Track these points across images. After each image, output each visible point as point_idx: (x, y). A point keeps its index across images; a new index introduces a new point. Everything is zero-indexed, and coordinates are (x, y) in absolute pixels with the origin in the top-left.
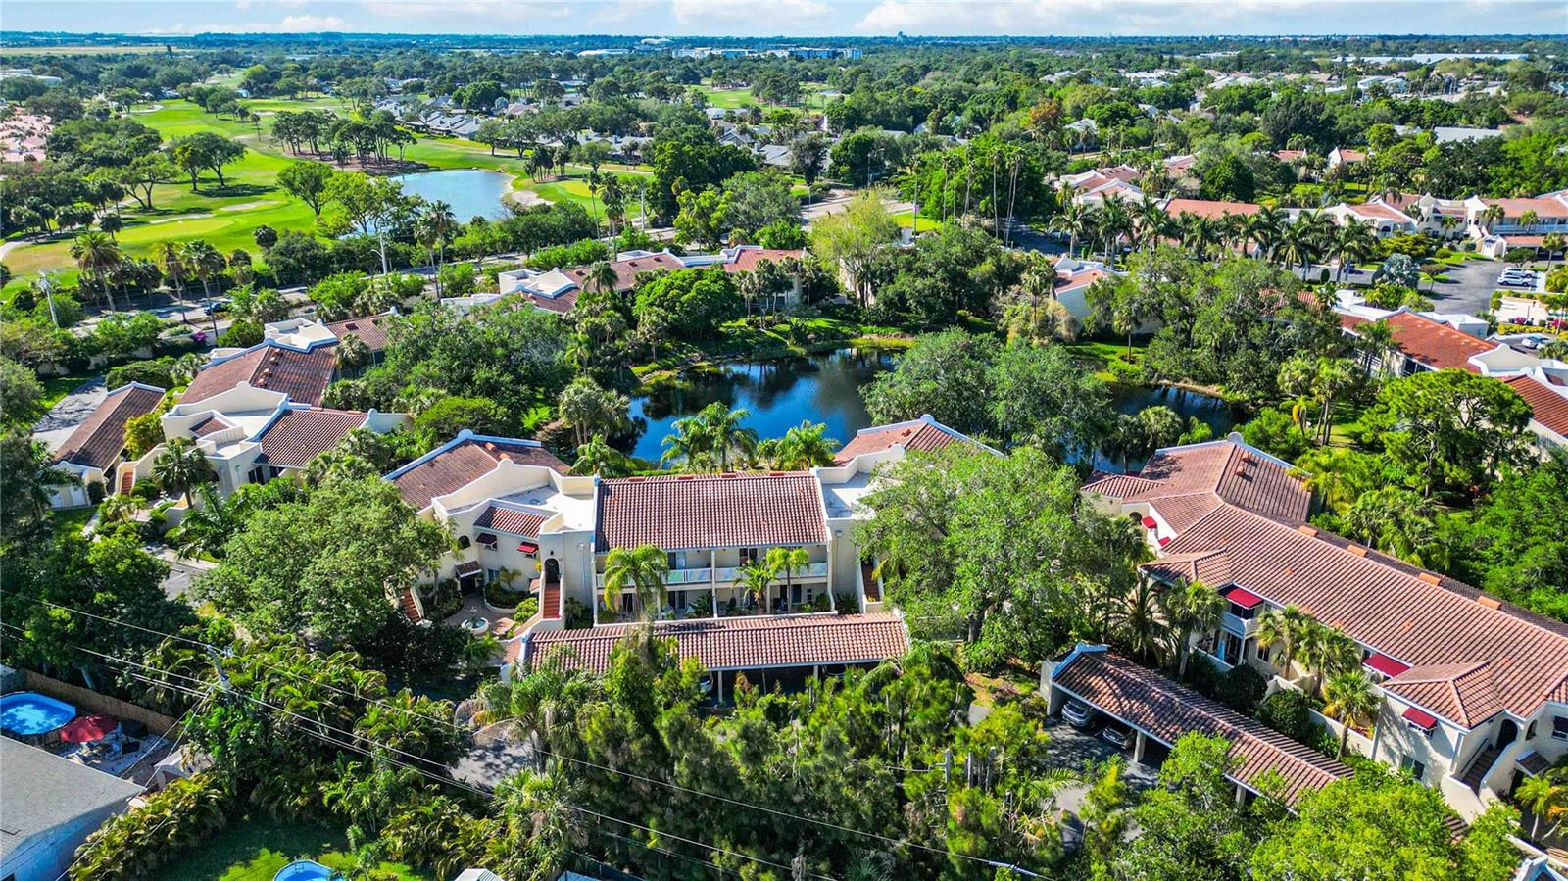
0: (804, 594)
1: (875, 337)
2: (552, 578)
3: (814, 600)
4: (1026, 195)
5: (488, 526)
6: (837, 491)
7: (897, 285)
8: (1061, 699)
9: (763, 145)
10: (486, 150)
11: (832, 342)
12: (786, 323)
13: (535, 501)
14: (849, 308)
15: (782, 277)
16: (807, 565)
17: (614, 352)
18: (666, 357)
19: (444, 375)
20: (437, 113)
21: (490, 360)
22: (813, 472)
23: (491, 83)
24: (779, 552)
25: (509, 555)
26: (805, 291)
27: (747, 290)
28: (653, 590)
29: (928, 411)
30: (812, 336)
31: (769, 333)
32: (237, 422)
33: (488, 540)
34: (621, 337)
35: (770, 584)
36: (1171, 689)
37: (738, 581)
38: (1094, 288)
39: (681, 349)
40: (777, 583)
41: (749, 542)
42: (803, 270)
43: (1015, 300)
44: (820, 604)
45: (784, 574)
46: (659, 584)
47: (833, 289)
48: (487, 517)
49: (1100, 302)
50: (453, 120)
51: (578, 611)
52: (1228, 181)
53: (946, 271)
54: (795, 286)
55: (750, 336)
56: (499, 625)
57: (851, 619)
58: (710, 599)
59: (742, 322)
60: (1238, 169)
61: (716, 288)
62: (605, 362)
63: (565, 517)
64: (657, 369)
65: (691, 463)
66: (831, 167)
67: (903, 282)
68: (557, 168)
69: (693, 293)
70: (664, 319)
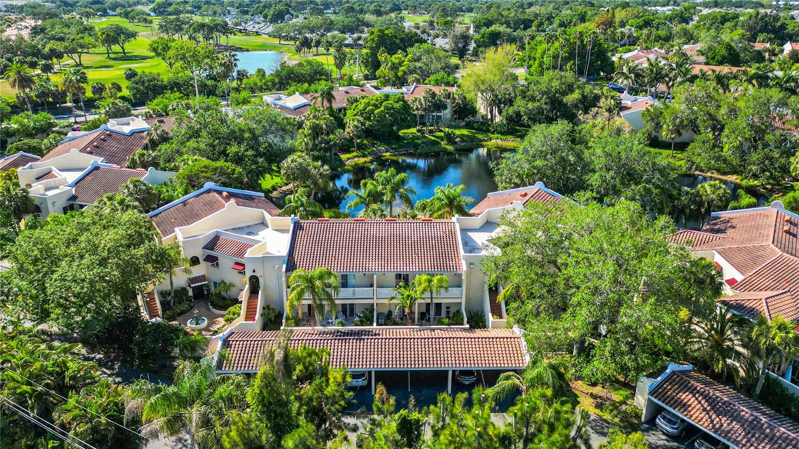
0: (444, 310)
1: (499, 142)
2: (254, 290)
3: (451, 315)
4: (596, 61)
5: (212, 249)
6: (473, 235)
7: (515, 107)
8: (655, 411)
9: (434, 38)
10: (276, 41)
11: (471, 145)
12: (441, 131)
13: (250, 233)
14: (482, 124)
15: (440, 101)
16: (446, 288)
17: (327, 142)
18: (363, 149)
19: (209, 149)
20: (252, 22)
21: (240, 140)
22: (454, 219)
23: (284, 7)
24: (425, 277)
25: (226, 272)
26: (455, 112)
27: (417, 109)
28: (324, 302)
29: (541, 180)
30: (457, 140)
31: (430, 137)
32: (64, 174)
33: (212, 260)
34: (333, 133)
35: (417, 302)
36: (757, 409)
37: (392, 298)
38: (648, 111)
39: (373, 145)
40: (422, 301)
41: (403, 269)
42: (454, 99)
43: (594, 117)
44: (455, 318)
45: (427, 294)
46: (329, 298)
47: (474, 111)
48: (213, 243)
49: (653, 119)
50: (260, 26)
51: (272, 316)
52: (724, 58)
53: (549, 98)
54: (449, 107)
55: (418, 138)
56: (214, 323)
57: (479, 333)
58: (372, 311)
59: (414, 130)
60: (730, 50)
61: (397, 106)
62: (321, 149)
63: (268, 245)
64: (357, 156)
65: (366, 211)
66: (474, 48)
67: (520, 105)
68: (314, 49)
69: (382, 108)
70: (363, 124)
